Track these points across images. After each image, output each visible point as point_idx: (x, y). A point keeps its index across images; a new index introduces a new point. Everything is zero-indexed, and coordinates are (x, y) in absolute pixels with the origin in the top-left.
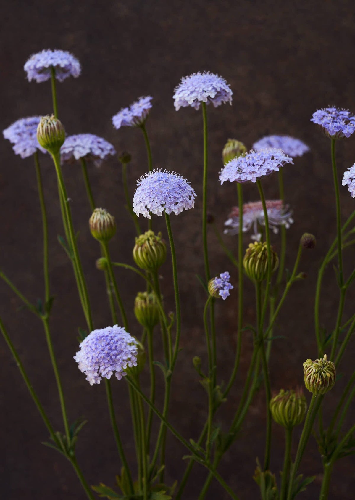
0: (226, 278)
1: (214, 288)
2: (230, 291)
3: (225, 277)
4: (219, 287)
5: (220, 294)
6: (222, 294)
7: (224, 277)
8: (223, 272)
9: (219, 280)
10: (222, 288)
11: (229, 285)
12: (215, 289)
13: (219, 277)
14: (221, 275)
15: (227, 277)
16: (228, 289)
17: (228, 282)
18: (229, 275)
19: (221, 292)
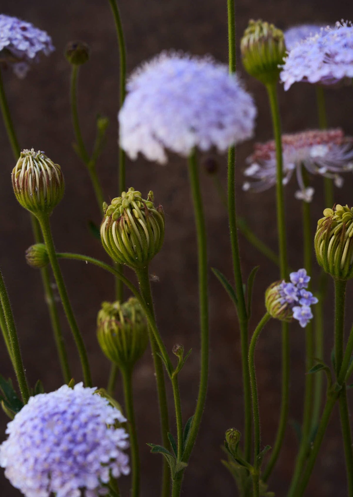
0: (304, 283)
1: (279, 303)
2: (312, 307)
3: (301, 280)
4: (290, 301)
5: (295, 316)
6: (300, 315)
7: (298, 281)
8: (296, 270)
9: (290, 285)
10: (296, 304)
11: (309, 297)
12: (282, 305)
13: (288, 280)
14: (293, 276)
15: (305, 279)
16: (309, 304)
17: (307, 290)
18: (308, 274)
19: (297, 313)
